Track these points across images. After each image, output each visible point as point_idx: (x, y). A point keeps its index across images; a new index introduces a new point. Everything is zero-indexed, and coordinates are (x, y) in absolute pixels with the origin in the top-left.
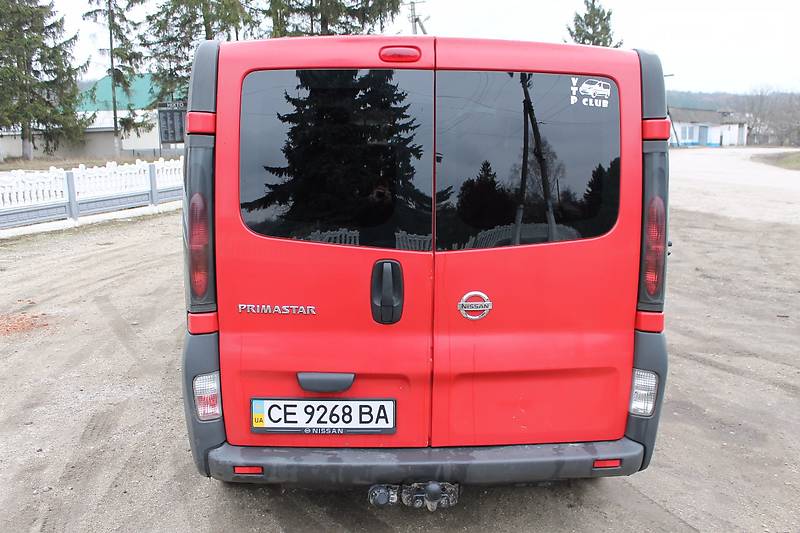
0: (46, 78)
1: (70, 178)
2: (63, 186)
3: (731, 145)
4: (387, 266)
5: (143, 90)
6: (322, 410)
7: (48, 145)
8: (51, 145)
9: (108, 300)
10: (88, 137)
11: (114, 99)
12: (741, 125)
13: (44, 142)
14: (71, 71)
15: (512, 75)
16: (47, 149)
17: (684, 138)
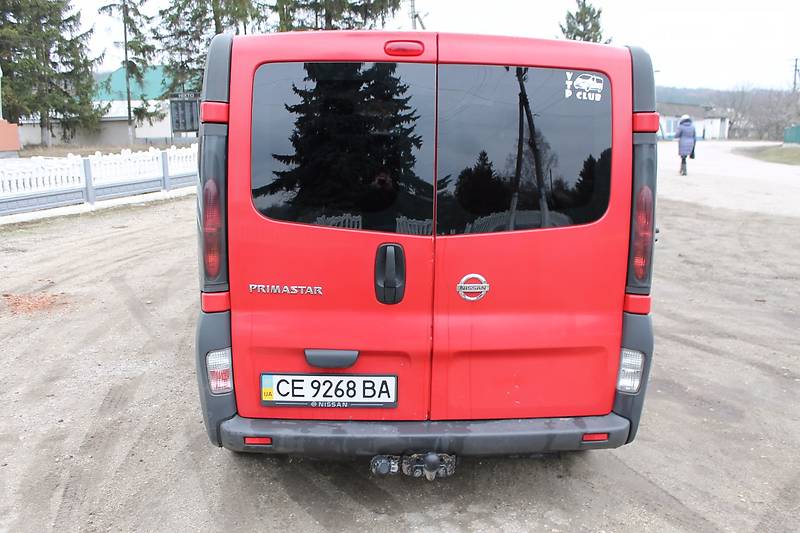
0: (63, 69)
1: (87, 165)
2: (79, 172)
3: (713, 138)
4: (391, 250)
5: (155, 81)
6: (328, 385)
7: (65, 133)
8: (68, 133)
9: (123, 280)
10: (104, 126)
11: (128, 90)
12: (723, 119)
13: (61, 131)
14: (87, 63)
15: (508, 69)
16: (64, 137)
17: (669, 131)
